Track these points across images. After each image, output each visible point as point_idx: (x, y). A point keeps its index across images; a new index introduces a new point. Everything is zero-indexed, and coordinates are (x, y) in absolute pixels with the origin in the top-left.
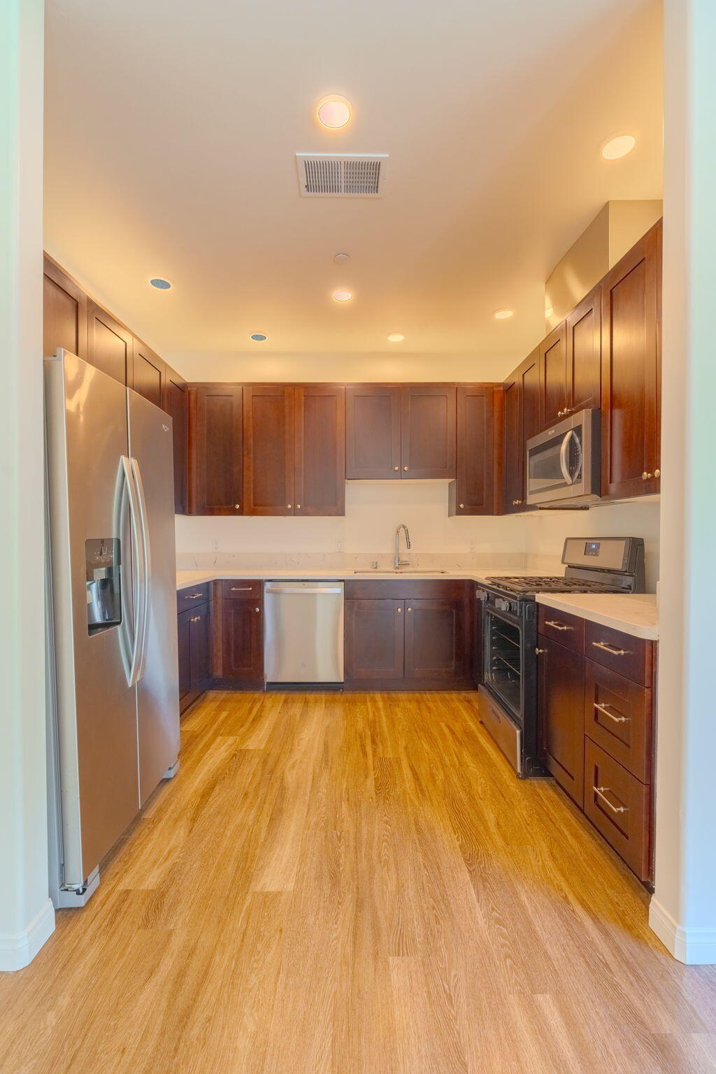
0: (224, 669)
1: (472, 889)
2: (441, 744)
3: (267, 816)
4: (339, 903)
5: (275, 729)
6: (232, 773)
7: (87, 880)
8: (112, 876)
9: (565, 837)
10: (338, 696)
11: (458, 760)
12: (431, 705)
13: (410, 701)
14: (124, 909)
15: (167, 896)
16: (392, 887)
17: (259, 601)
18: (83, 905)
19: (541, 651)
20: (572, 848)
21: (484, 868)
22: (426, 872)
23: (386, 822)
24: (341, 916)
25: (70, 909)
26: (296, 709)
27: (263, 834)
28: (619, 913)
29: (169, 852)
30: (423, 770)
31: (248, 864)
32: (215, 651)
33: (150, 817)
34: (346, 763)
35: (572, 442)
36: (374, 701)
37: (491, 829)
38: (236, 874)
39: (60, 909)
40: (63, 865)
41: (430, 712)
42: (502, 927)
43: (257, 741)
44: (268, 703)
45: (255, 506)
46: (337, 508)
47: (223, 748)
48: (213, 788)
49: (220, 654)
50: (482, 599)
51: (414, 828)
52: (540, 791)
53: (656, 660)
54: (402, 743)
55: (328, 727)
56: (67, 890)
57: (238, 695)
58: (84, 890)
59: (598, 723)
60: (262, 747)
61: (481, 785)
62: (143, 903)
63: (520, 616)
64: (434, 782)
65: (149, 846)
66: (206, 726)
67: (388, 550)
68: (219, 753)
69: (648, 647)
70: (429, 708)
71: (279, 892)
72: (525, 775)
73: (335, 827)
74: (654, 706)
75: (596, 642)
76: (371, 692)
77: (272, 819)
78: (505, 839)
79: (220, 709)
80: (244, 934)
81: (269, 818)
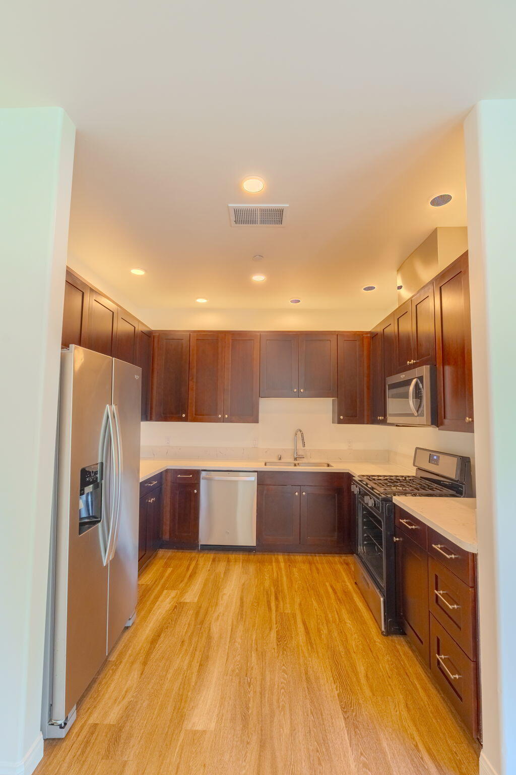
0: (170, 534)
1: (346, 734)
2: (326, 601)
3: (198, 662)
4: (248, 743)
5: (205, 585)
6: (173, 623)
7: (67, 717)
8: (85, 711)
9: (417, 689)
10: (252, 557)
11: (338, 616)
12: (320, 566)
13: (304, 563)
14: (92, 741)
15: (123, 730)
16: (286, 730)
17: (197, 485)
18: (63, 737)
19: (397, 539)
20: (422, 700)
21: (356, 716)
22: (312, 718)
23: (284, 671)
24: (248, 755)
25: (54, 739)
26: (221, 567)
27: (194, 679)
28: (457, 762)
29: (126, 692)
30: (312, 625)
31: (183, 704)
32: (164, 520)
33: (114, 659)
34: (256, 617)
35: (417, 385)
36: (277, 561)
37: (362, 681)
38: (173, 713)
39: (47, 739)
40: (51, 705)
41: (318, 573)
42: (368, 771)
43: (192, 596)
44: (201, 562)
45: (195, 415)
46: (253, 417)
47: (168, 600)
48: (159, 636)
49: (168, 523)
50: (356, 493)
51: (304, 678)
52: (399, 647)
53: (476, 568)
54: (298, 600)
55: (244, 584)
56: (53, 724)
57: (179, 554)
58: (65, 724)
59: (438, 604)
60: (196, 600)
61: (355, 639)
62: (106, 736)
63: (382, 512)
64: (320, 636)
65: (112, 685)
66: (156, 581)
67: (289, 446)
68: (164, 605)
69: (470, 557)
70: (317, 569)
71: (204, 731)
72: (388, 633)
73: (247, 674)
74: (476, 602)
75: (435, 545)
76: (276, 553)
77: (201, 665)
78: (372, 691)
79: (166, 566)
80: (178, 768)
81: (198, 664)
